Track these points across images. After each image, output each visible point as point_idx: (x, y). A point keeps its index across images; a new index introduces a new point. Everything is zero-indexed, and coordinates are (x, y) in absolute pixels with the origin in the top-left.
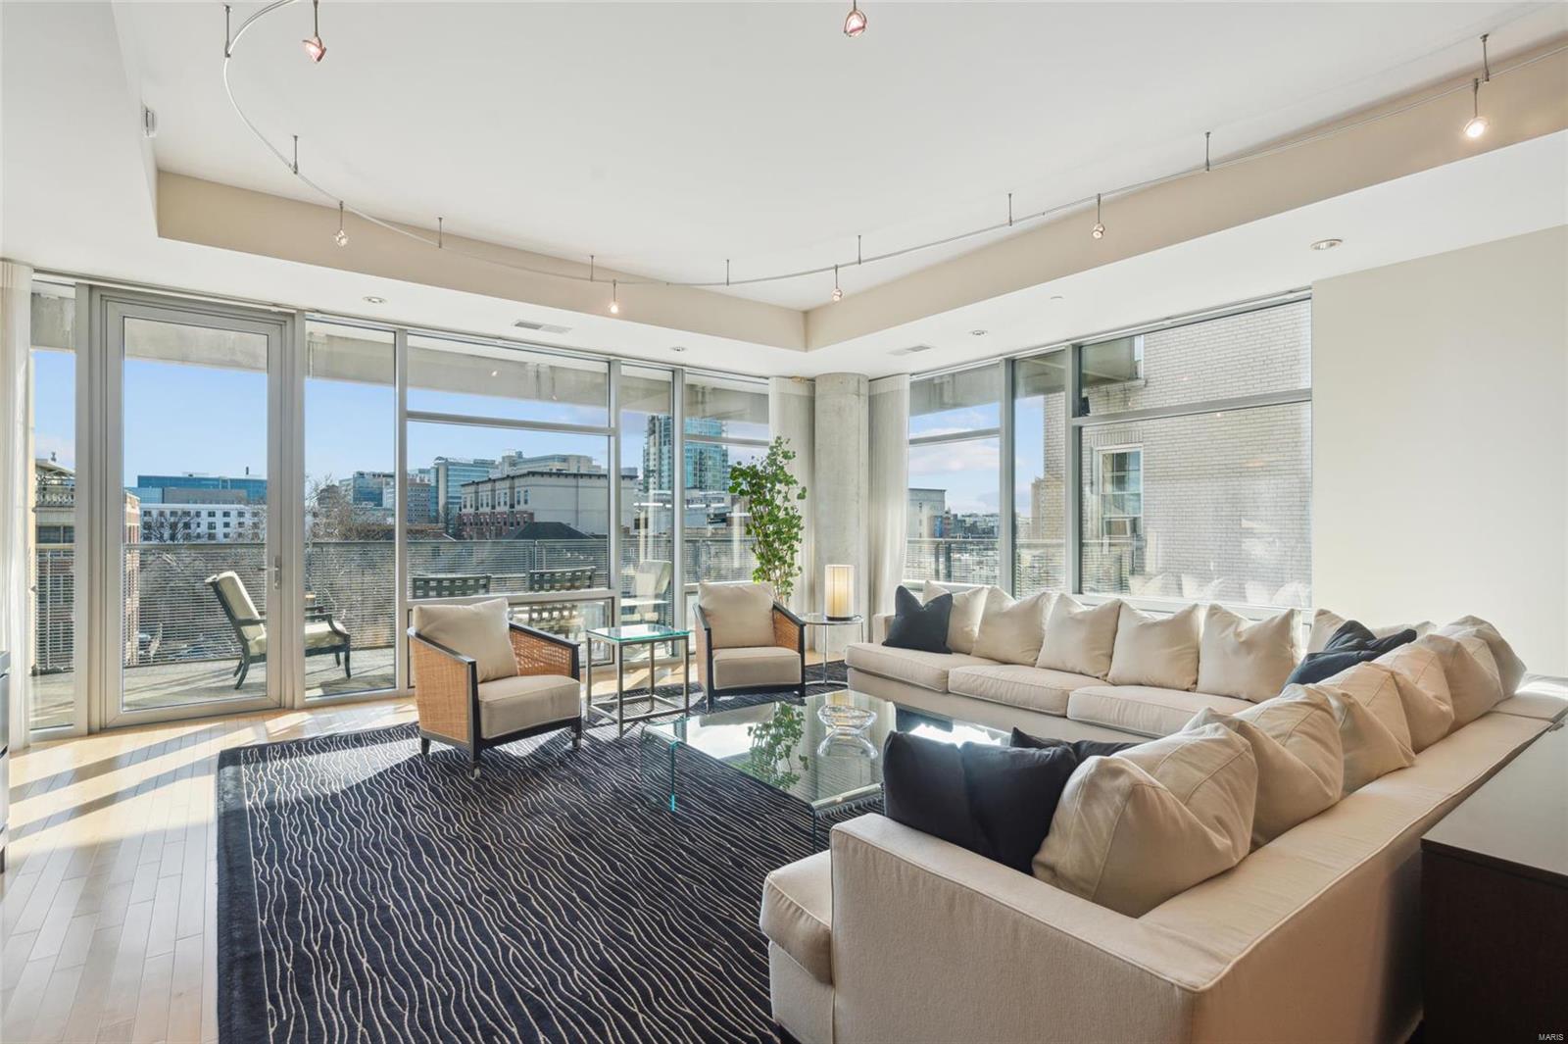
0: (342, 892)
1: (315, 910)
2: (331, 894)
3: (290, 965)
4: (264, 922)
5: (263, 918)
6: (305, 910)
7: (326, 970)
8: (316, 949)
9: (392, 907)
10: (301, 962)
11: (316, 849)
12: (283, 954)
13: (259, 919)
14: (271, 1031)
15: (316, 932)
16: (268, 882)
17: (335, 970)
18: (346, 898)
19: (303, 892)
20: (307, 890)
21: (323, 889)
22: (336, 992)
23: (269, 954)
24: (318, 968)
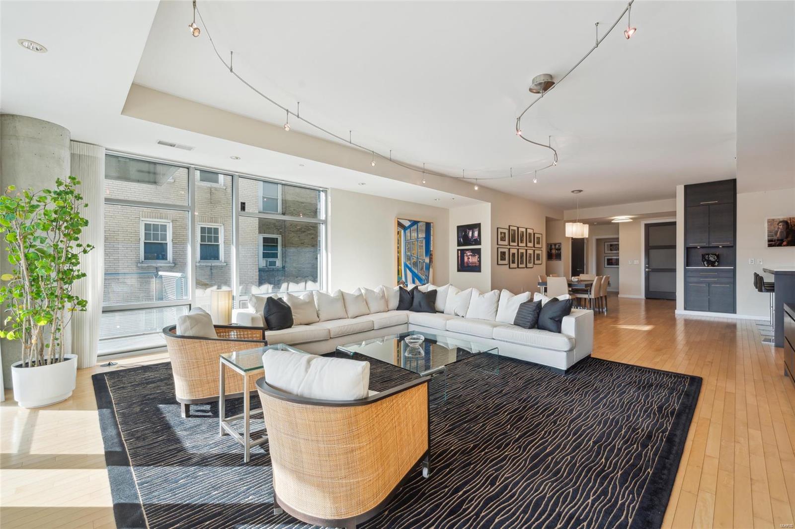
0: (603, 460)
1: (623, 461)
2: (608, 463)
3: (649, 447)
4: (649, 470)
5: (649, 473)
6: (627, 462)
7: (638, 437)
8: (635, 446)
9: (592, 440)
10: (644, 446)
11: (588, 497)
12: (649, 452)
13: (651, 472)
14: (667, 433)
15: (630, 451)
16: (633, 494)
17: (634, 436)
18: (604, 457)
19: (620, 472)
20: (618, 472)
21: (609, 468)
22: (640, 430)
23: (655, 454)
24: (640, 440)
